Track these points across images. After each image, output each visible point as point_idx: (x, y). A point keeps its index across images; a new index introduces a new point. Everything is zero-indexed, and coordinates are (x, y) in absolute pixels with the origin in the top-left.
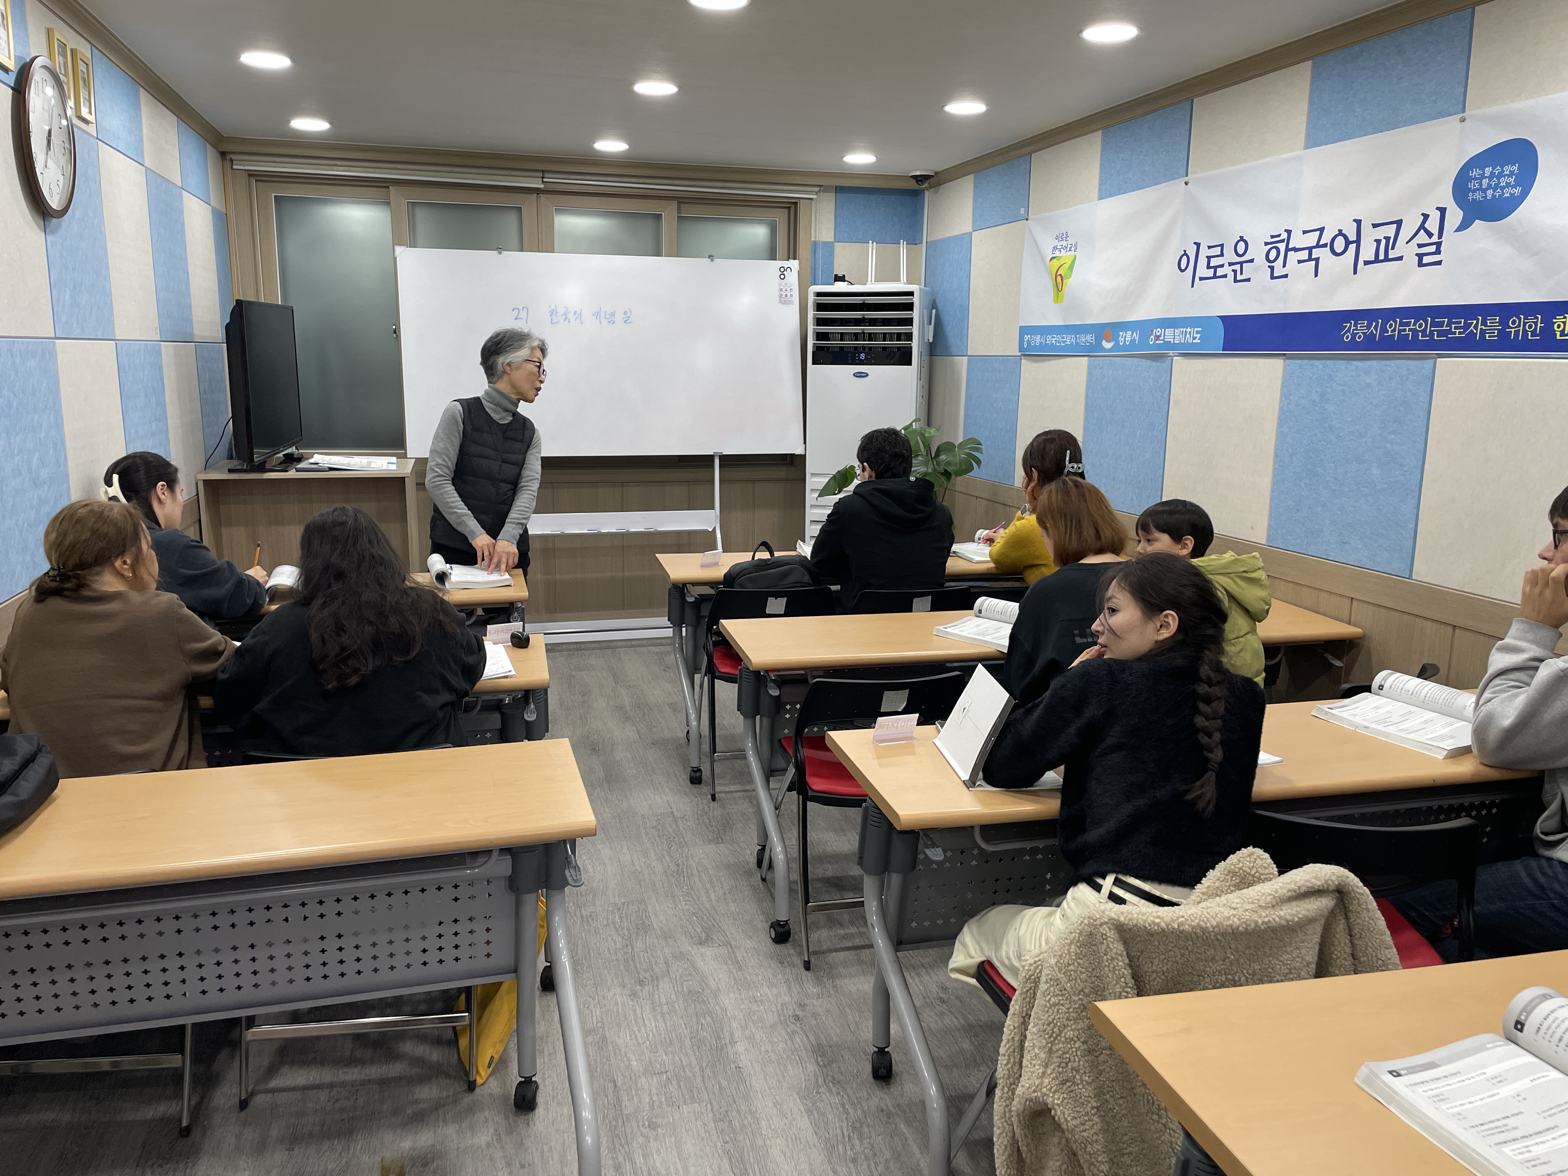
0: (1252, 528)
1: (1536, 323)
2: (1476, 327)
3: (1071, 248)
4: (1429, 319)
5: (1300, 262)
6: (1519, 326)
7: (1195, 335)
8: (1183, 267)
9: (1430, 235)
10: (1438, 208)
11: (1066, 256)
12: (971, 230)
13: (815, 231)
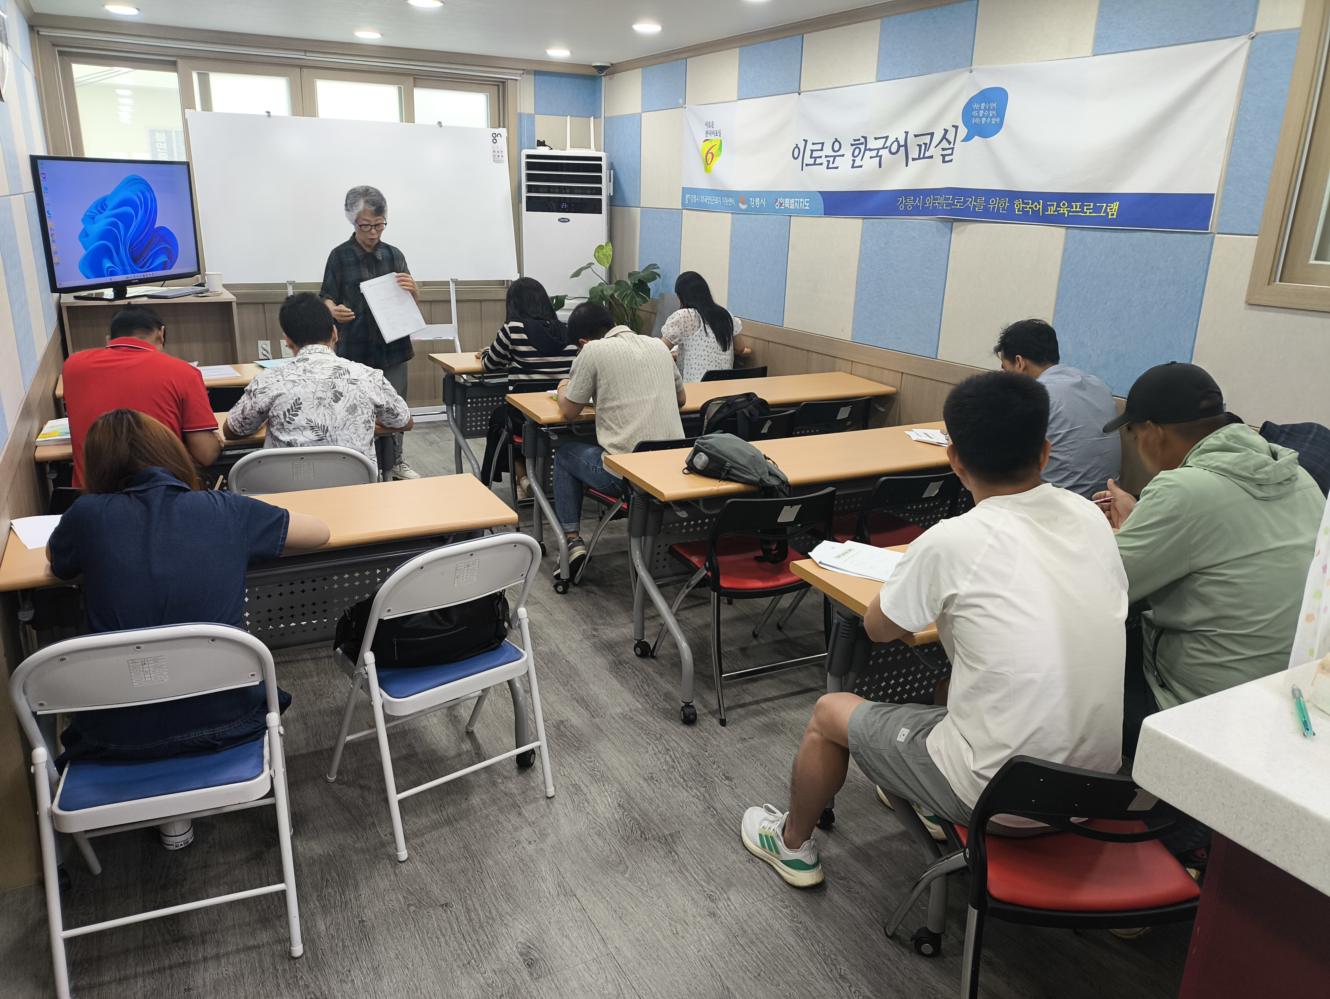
1: (1005, 203)
2: (971, 203)
3: (717, 134)
5: (871, 158)
6: (995, 204)
7: (806, 204)
8: (795, 155)
9: (949, 143)
10: (953, 126)
11: (715, 139)
12: (640, 112)
13: (520, 105)
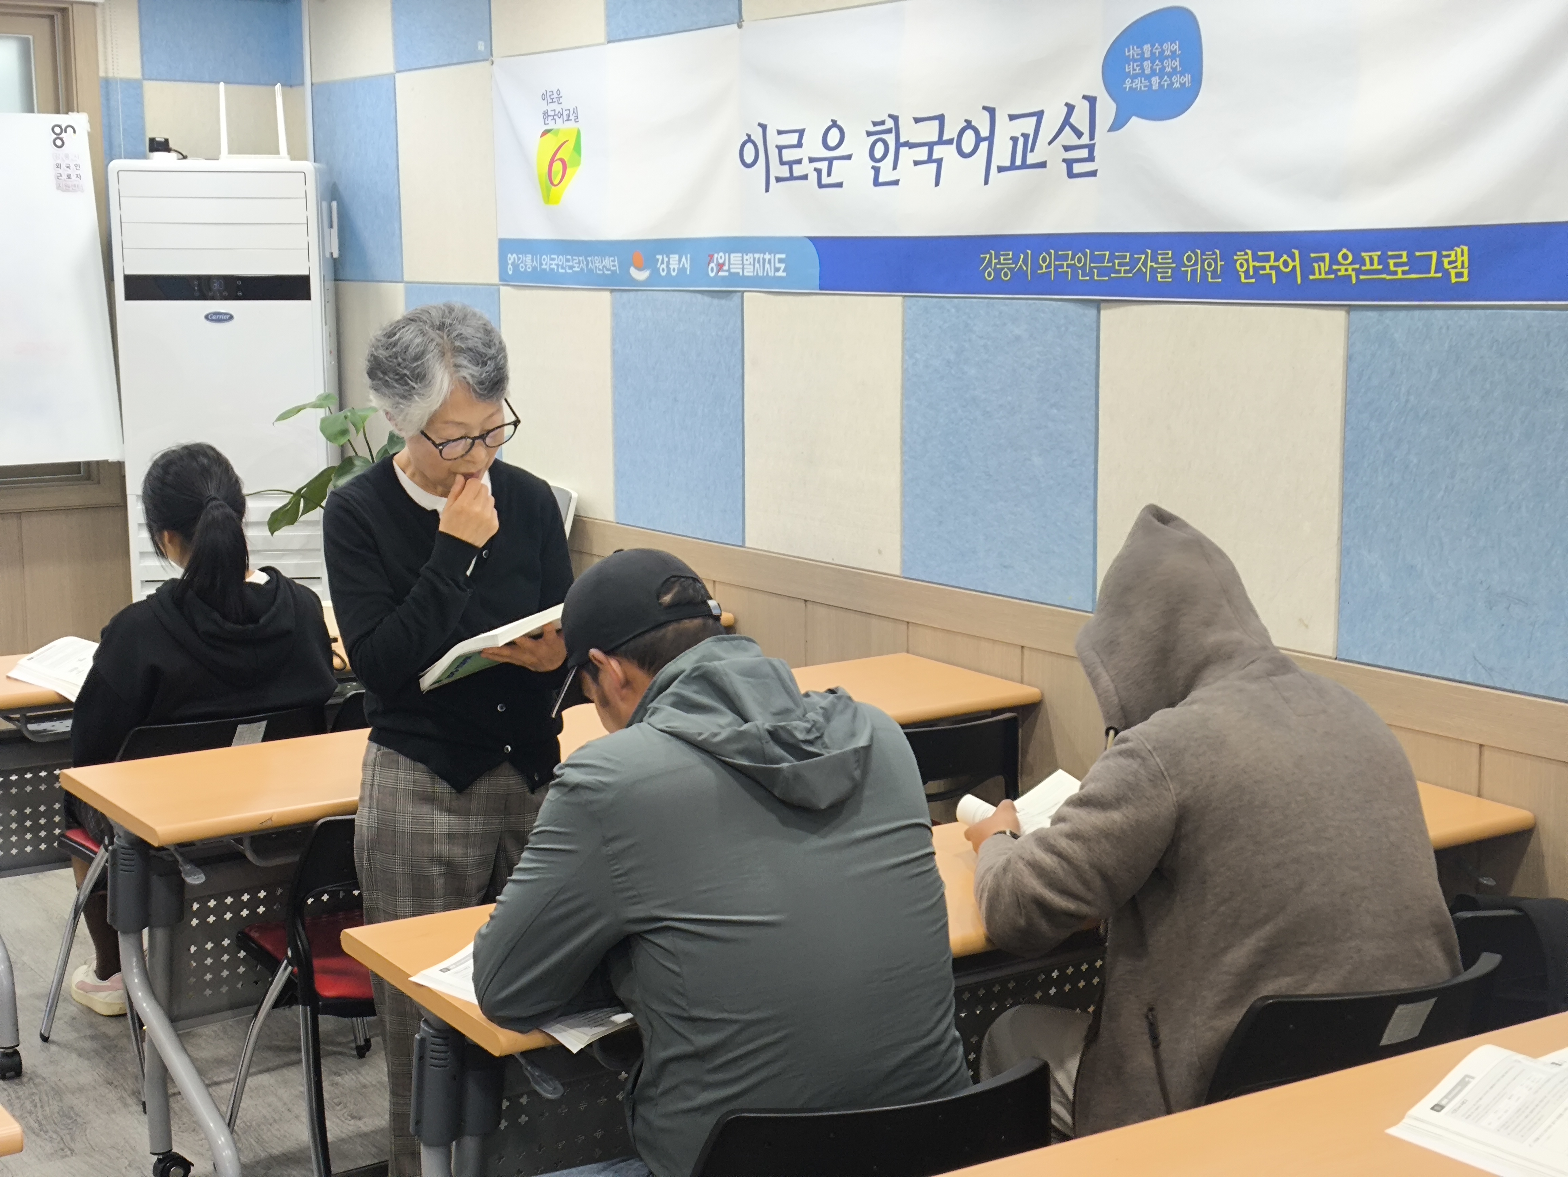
0: (880, 552)
1: (1215, 260)
2: (1145, 264)
3: (568, 115)
4: (1088, 251)
5: (916, 163)
6: (1196, 263)
7: (778, 265)
8: (749, 158)
9: (1079, 134)
10: (1085, 97)
11: (566, 129)
12: (391, 69)
13: (106, 60)
